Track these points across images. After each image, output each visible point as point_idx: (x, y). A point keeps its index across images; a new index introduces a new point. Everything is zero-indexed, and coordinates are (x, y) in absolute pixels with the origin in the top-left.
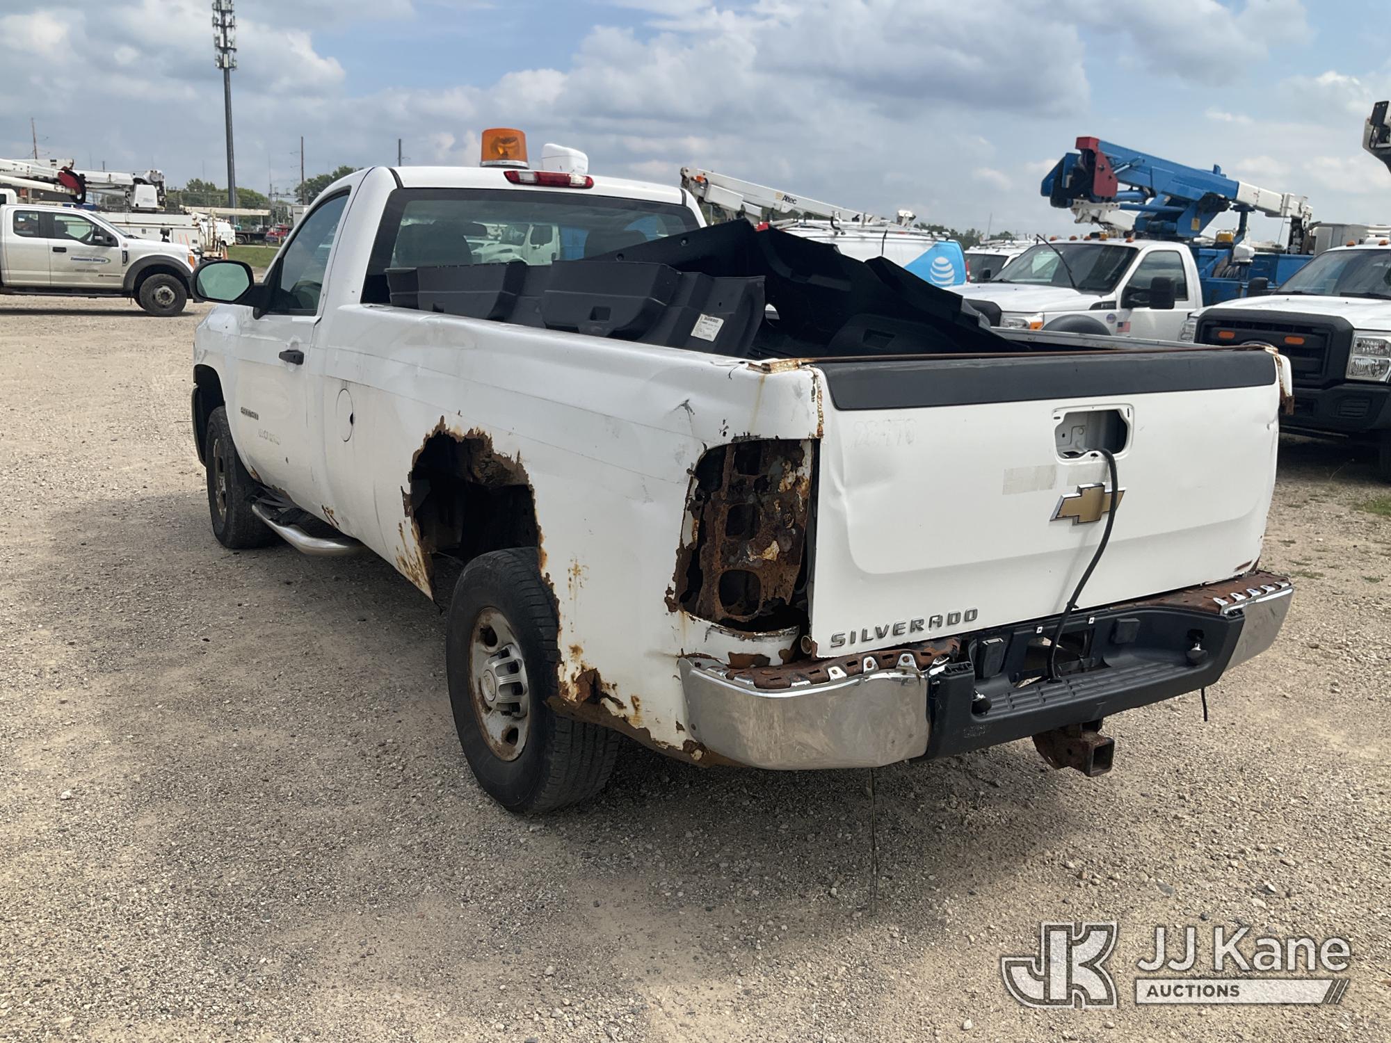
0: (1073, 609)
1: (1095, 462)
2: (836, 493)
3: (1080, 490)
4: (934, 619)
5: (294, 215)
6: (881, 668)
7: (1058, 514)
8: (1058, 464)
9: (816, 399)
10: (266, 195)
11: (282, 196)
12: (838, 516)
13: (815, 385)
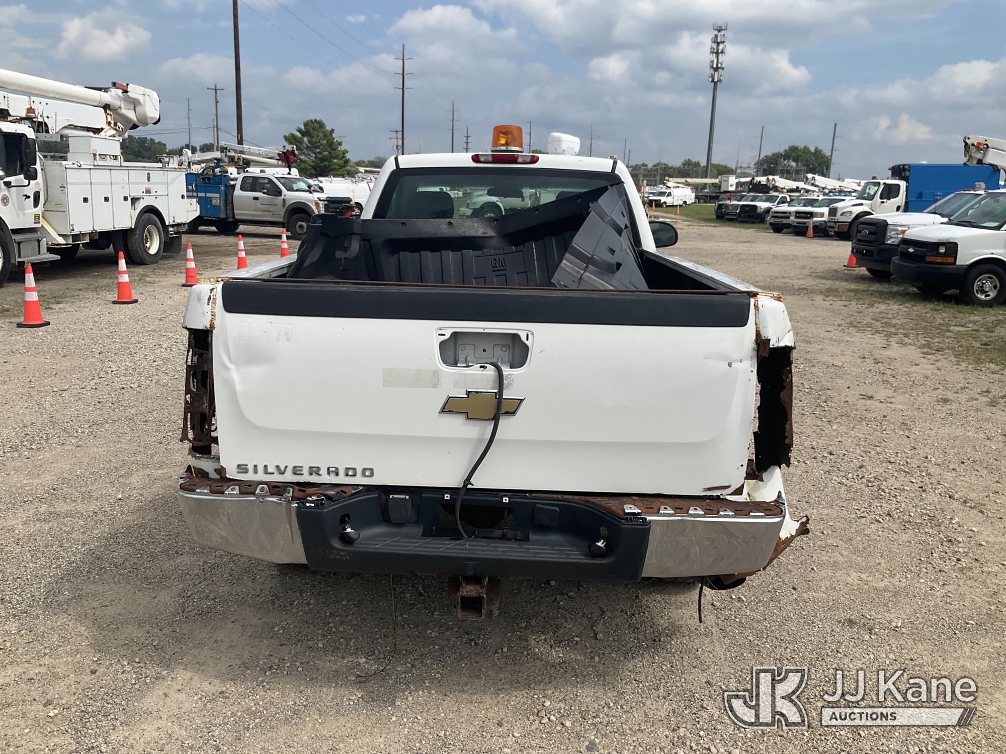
0: (469, 486)
1: (484, 372)
2: (226, 368)
3: (468, 393)
4: (331, 469)
5: (722, 182)
6: (272, 494)
7: (444, 408)
8: (441, 370)
9: (210, 304)
10: (734, 168)
11: (745, 168)
12: (229, 384)
13: (212, 295)
